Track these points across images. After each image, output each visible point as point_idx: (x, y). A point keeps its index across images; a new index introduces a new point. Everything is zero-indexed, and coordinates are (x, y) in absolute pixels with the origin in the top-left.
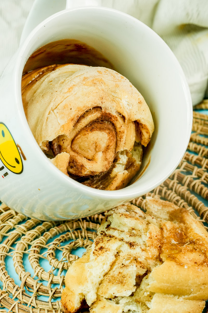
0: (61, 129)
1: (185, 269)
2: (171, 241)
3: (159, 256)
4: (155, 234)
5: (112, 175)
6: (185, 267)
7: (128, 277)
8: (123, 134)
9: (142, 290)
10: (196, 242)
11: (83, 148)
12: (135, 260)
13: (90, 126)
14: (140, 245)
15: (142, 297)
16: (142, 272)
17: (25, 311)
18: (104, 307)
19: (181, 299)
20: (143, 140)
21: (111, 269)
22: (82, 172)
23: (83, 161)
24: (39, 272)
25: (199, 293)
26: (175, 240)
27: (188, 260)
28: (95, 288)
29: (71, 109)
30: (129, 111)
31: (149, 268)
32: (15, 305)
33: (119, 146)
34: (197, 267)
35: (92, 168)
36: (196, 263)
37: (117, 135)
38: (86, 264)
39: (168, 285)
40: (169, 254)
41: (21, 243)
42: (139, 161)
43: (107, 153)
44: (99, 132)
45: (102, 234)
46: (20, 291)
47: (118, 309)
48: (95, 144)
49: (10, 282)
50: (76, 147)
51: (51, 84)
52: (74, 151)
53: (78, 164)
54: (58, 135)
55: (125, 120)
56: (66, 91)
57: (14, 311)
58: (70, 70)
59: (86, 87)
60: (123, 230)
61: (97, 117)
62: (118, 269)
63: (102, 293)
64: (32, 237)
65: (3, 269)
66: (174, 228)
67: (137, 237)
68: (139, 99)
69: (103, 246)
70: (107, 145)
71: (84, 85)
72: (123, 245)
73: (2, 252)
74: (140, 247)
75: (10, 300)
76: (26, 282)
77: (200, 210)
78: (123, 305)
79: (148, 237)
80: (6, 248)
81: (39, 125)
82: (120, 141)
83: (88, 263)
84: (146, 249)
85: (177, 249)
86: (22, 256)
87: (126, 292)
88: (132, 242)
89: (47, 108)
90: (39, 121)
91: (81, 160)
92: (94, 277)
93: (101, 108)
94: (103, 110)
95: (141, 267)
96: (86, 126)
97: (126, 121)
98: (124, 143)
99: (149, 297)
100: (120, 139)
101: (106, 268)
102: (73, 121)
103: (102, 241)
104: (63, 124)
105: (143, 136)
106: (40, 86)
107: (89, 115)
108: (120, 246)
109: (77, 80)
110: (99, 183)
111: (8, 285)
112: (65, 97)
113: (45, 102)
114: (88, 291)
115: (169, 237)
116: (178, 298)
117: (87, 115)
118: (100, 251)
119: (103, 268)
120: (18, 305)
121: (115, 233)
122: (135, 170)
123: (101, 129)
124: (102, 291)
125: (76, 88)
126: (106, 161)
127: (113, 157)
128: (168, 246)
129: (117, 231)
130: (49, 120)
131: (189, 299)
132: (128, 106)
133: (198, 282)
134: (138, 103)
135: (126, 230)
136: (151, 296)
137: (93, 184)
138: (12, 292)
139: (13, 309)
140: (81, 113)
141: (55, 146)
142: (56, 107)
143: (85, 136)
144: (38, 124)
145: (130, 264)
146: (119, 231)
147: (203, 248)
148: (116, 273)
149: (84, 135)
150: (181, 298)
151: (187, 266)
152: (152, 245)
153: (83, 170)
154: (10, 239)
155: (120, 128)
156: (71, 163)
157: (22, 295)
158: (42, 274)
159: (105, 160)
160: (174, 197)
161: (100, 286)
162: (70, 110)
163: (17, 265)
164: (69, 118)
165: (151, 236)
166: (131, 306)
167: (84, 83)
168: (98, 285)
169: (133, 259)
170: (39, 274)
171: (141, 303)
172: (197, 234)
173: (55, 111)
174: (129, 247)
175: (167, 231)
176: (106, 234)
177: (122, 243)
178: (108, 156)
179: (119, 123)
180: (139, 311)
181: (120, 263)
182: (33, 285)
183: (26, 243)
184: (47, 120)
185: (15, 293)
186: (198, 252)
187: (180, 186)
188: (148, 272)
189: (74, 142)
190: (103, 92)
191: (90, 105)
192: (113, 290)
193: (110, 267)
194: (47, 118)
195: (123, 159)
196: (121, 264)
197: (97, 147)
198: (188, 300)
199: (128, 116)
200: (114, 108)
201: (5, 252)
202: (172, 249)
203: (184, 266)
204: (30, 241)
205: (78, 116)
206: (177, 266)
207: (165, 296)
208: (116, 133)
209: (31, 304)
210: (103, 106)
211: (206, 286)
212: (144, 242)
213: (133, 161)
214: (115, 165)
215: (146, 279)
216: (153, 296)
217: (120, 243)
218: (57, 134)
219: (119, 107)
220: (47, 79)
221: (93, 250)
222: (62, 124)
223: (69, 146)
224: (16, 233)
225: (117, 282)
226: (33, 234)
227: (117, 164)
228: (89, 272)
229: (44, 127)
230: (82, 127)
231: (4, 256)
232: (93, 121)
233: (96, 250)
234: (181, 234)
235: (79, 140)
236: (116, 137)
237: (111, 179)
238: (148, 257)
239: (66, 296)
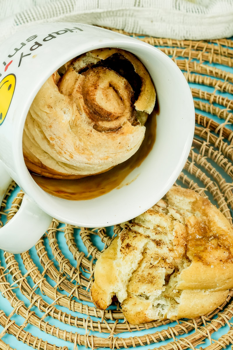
1: (212, 268)
2: (195, 237)
3: (186, 253)
4: (181, 232)
6: (212, 267)
7: (157, 278)
9: (171, 287)
10: (219, 237)
12: (163, 259)
14: (167, 244)
15: (171, 294)
16: (170, 271)
18: (135, 304)
19: (207, 292)
25: (224, 286)
26: (199, 235)
27: (214, 258)
28: (125, 286)
31: (176, 266)
34: (222, 265)
36: (221, 261)
39: (196, 284)
40: (196, 252)
45: (126, 228)
47: (148, 305)
60: (148, 228)
62: (147, 270)
63: (133, 291)
66: (198, 223)
67: (163, 235)
69: (130, 243)
72: (149, 243)
74: (166, 246)
78: (152, 300)
79: (175, 236)
84: (173, 249)
85: (201, 245)
87: (156, 292)
88: (158, 240)
92: (123, 275)
95: (169, 267)
99: (178, 293)
101: (135, 266)
103: (127, 237)
108: (147, 244)
114: (119, 289)
115: (194, 233)
116: (205, 292)
118: (127, 250)
119: (131, 266)
121: (141, 230)
124: (132, 289)
128: (193, 242)
129: (142, 228)
131: (215, 291)
133: (223, 278)
135: (152, 228)
136: (179, 292)
145: (159, 265)
146: (145, 228)
147: (226, 243)
148: (146, 274)
150: (207, 291)
151: (213, 265)
152: (178, 245)
161: (130, 283)
165: (177, 234)
166: (160, 300)
168: (127, 282)
169: (161, 259)
171: (170, 298)
172: (220, 228)
174: (155, 245)
175: (192, 227)
176: (130, 229)
177: (148, 241)
180: (168, 305)
181: (148, 261)
186: (222, 248)
188: (176, 270)
192: (144, 288)
193: (138, 265)
196: (149, 264)
198: (213, 293)
202: (197, 245)
203: (211, 266)
206: (204, 266)
207: (192, 292)
211: (231, 280)
212: (170, 241)
215: (174, 277)
216: (181, 292)
217: (146, 241)
225: (147, 281)
228: (118, 271)
233: (123, 248)
234: (204, 228)
238: (175, 256)
239: (97, 294)
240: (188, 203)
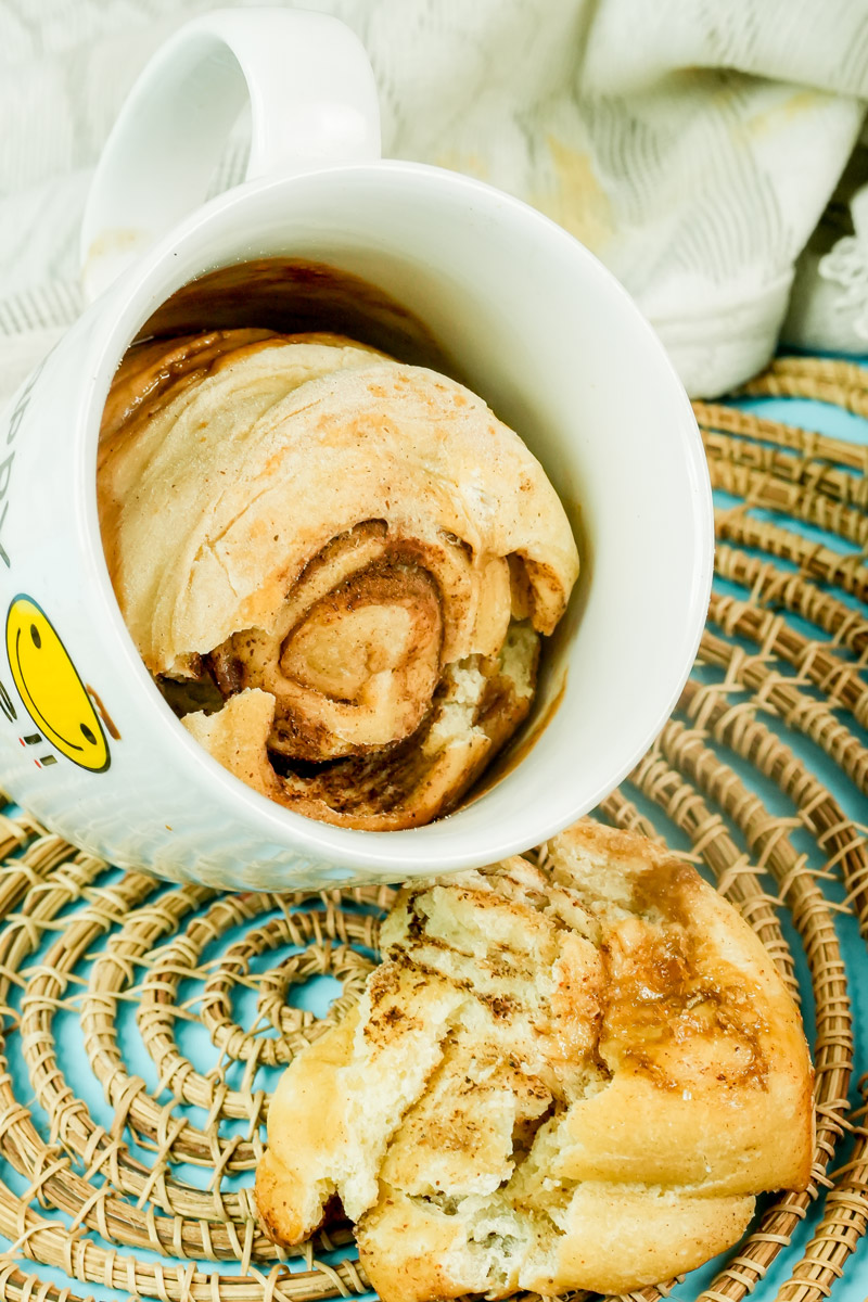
0: (241, 612)
1: (685, 1102)
2: (637, 992)
3: (596, 1048)
4: (582, 971)
5: (429, 748)
6: (685, 1098)
7: (485, 1130)
8: (465, 604)
9: (535, 1169)
10: (723, 996)
11: (323, 666)
12: (512, 1065)
13: (346, 591)
14: (529, 1010)
15: (535, 1195)
16: (536, 1109)
17: (130, 1226)
18: (405, 1226)
19: (671, 1197)
20: (540, 613)
21: (428, 1091)
22: (319, 749)
23: (322, 710)
24: (175, 1078)
25: (734, 1175)
26: (651, 988)
27: (694, 1068)
28: (372, 1162)
29: (276, 538)
30: (485, 523)
31: (559, 1093)
32: (94, 1205)
33: (452, 645)
34: (724, 1095)
35: (355, 733)
36: (721, 1078)
37: (445, 607)
38: (341, 1074)
39: (626, 1158)
40: (632, 1043)
41: (109, 961)
42: (524, 682)
43: (411, 673)
44: (380, 607)
45: (395, 958)
46: (112, 1150)
47: (454, 1232)
48: (367, 647)
49: (76, 1114)
50: (299, 664)
51: (203, 440)
52: (291, 678)
53: (305, 722)
54: (230, 630)
55: (473, 557)
56: (258, 469)
57: (90, 1223)
58: (270, 372)
59: (329, 451)
60: (467, 952)
61: (371, 559)
62: (452, 1099)
63: (397, 1180)
64: (146, 937)
65: (47, 1064)
66: (650, 945)
67: (519, 978)
68: (521, 475)
69: (401, 1007)
70: (410, 647)
71: (322, 443)
72: (468, 1006)
73: (41, 998)
74: (527, 1017)
75: (78, 1186)
76: (129, 1116)
77: (749, 826)
78: (470, 1217)
79: (558, 982)
80: (56, 981)
81: (164, 599)
82: (457, 628)
83: (346, 1069)
84: (549, 1027)
85: (656, 1023)
86: (112, 1011)
87: (481, 1181)
88: (500, 997)
89: (188, 537)
90: (163, 581)
91: (315, 709)
92: (369, 1120)
93: (383, 522)
94: (393, 531)
95: (531, 1093)
96: (332, 593)
97: (477, 560)
98: (472, 634)
99: (559, 1194)
100: (456, 619)
101: (411, 1089)
102: (284, 580)
103: (395, 988)
104: (249, 592)
105: (539, 602)
106: (162, 443)
107: (340, 553)
108: (461, 1010)
109: (297, 428)
110: (384, 775)
111: (68, 1126)
112: (255, 493)
113: (183, 515)
114: (349, 1170)
115: (631, 979)
116: (661, 1195)
117: (336, 554)
118: (388, 1028)
119: (399, 1089)
120: (105, 1205)
121: (441, 961)
122: (510, 720)
123: (384, 598)
124: (397, 1172)
125: (294, 459)
126: (406, 703)
127: (430, 683)
128: (626, 1010)
129: (448, 953)
130: (197, 581)
131: (700, 1196)
132: (481, 505)
133: (728, 1142)
134: (518, 490)
135: (481, 953)
136: (566, 1189)
137: (360, 777)
138: (84, 1151)
139: (87, 1217)
140: (312, 549)
141: (224, 667)
142: (222, 530)
143: (328, 627)
144: (159, 592)
145: (494, 1082)
146: (456, 954)
147: (747, 1018)
148: (445, 1113)
149: (323, 624)
150: (671, 1193)
151: (690, 1090)
152: (571, 1012)
153: (323, 742)
154: (67, 946)
155: (455, 585)
156: (280, 722)
157: (119, 1164)
158: (185, 1085)
159: (401, 700)
160: (658, 777)
161: (390, 1150)
162: (272, 543)
163: (97, 1049)
164: (272, 569)
165: (568, 977)
166: (497, 1219)
167: (322, 435)
168: (381, 1147)
169: (505, 1063)
170: (177, 1083)
171: (532, 1212)
172: (727, 964)
173: (220, 547)
174: (490, 1016)
175: (626, 957)
176: (407, 958)
177: (467, 999)
178: (413, 682)
179: (452, 569)
180: (526, 1237)
181: (460, 1072)
182: (155, 1125)
183: (127, 961)
184: (191, 580)
185: (93, 1158)
186: (731, 1036)
187: (678, 732)
188: (557, 1106)
189: (290, 649)
190: (390, 464)
191: (344, 519)
192: (435, 1169)
193: (425, 1085)
194: (192, 573)
195: (470, 687)
196: (463, 1079)
197: (371, 659)
198: (694, 1200)
199: (483, 540)
200: (432, 520)
201: (50, 996)
202: (640, 1023)
203: (681, 1093)
204: (140, 950)
205: (302, 561)
206: (656, 1092)
207: (614, 1190)
208: (442, 602)
209: (152, 1199)
210: (390, 516)
211: (758, 1154)
212: (543, 999)
213: (505, 687)
214: (440, 708)
215: (551, 1131)
216: (573, 1189)
217: (457, 998)
218: (228, 627)
219: (450, 514)
220: (186, 413)
221: (364, 1023)
222: (243, 595)
223: (274, 663)
224: (87, 921)
225: (448, 1143)
226: (150, 924)
227: (447, 704)
228: (351, 1103)
229: (181, 605)
230: (319, 596)
231: (48, 1011)
232: (357, 572)
233: (376, 1023)
234: (673, 965)
235: (310, 641)
236: (442, 616)
237: (423, 760)
238: (555, 1055)
239: (271, 1186)
240: (623, 880)
